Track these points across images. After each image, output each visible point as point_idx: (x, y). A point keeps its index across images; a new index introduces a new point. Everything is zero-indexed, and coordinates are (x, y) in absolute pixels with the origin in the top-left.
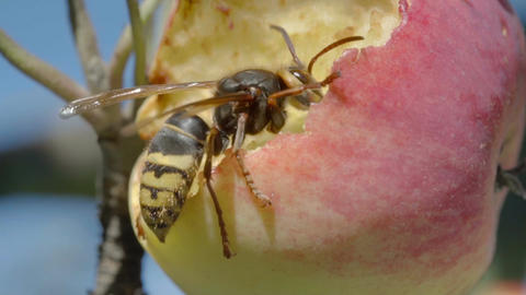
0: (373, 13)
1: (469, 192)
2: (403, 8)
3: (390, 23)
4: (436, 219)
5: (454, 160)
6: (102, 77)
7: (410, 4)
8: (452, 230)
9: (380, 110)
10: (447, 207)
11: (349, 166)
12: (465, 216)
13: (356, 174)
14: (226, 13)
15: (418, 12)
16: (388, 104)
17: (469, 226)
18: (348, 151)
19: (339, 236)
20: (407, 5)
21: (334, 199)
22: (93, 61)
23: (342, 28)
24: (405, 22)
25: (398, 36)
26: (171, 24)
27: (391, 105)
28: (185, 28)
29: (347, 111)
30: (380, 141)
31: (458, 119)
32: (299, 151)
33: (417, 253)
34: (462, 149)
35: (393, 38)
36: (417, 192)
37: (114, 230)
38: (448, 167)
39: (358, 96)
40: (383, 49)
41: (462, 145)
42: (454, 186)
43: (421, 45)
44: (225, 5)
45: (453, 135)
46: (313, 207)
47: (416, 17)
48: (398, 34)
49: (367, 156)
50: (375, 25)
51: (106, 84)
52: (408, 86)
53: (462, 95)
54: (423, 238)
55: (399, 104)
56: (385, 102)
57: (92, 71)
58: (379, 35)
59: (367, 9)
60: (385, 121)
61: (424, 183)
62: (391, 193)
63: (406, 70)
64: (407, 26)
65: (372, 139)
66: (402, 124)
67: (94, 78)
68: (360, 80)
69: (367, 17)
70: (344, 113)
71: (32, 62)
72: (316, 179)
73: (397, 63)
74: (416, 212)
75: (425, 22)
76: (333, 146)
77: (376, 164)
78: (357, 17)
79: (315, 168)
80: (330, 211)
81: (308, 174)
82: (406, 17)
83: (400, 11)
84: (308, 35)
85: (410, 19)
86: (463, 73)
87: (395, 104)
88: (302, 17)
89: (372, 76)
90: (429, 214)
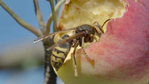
0: (118, 8)
1: (146, 58)
2: (127, 7)
3: (123, 11)
4: (136, 65)
5: (141, 49)
6: (44, 28)
7: (129, 6)
8: (141, 68)
9: (121, 35)
10: (140, 62)
11: (113, 51)
12: (145, 64)
13: (114, 53)
14: (78, 9)
15: (131, 8)
16: (123, 34)
17: (146, 67)
18: (112, 47)
19: (110, 70)
20: (128, 6)
21: (108, 60)
22: (42, 23)
23: (110, 13)
24: (127, 11)
25: (126, 15)
26: (63, 12)
27: (124, 34)
28: (67, 13)
29: (112, 36)
30: (121, 44)
31: (142, 37)
32: (99, 47)
33: (131, 75)
34: (144, 46)
35: (124, 15)
36: (131, 58)
37: (48, 69)
38: (140, 51)
39: (115, 31)
40: (121, 18)
41: (144, 44)
42: (142, 56)
43: (132, 17)
44: (78, 7)
45: (141, 42)
46: (103, 62)
47: (130, 9)
48: (126, 14)
49: (117, 48)
50: (119, 12)
51: (45, 29)
52: (128, 29)
53: (143, 31)
54: (133, 71)
55: (126, 34)
56: (122, 33)
57: (41, 26)
58: (120, 14)
59: (117, 8)
60: (122, 38)
61: (133, 55)
62: (124, 58)
63: (128, 24)
64: (128, 12)
65: (119, 43)
66: (127, 39)
67: (42, 28)
68: (115, 27)
69: (117, 9)
70: (111, 36)
71: (25, 24)
72: (103, 54)
73: (125, 22)
74: (131, 63)
75: (133, 11)
76: (108, 45)
77: (120, 50)
78: (114, 10)
79: (103, 52)
80: (107, 64)
81: (101, 53)
82: (128, 10)
83: (126, 8)
84: (101, 15)
85: (129, 10)
86: (144, 25)
87: (125, 33)
88: (99, 10)
89: (118, 26)
90: (135, 64)
